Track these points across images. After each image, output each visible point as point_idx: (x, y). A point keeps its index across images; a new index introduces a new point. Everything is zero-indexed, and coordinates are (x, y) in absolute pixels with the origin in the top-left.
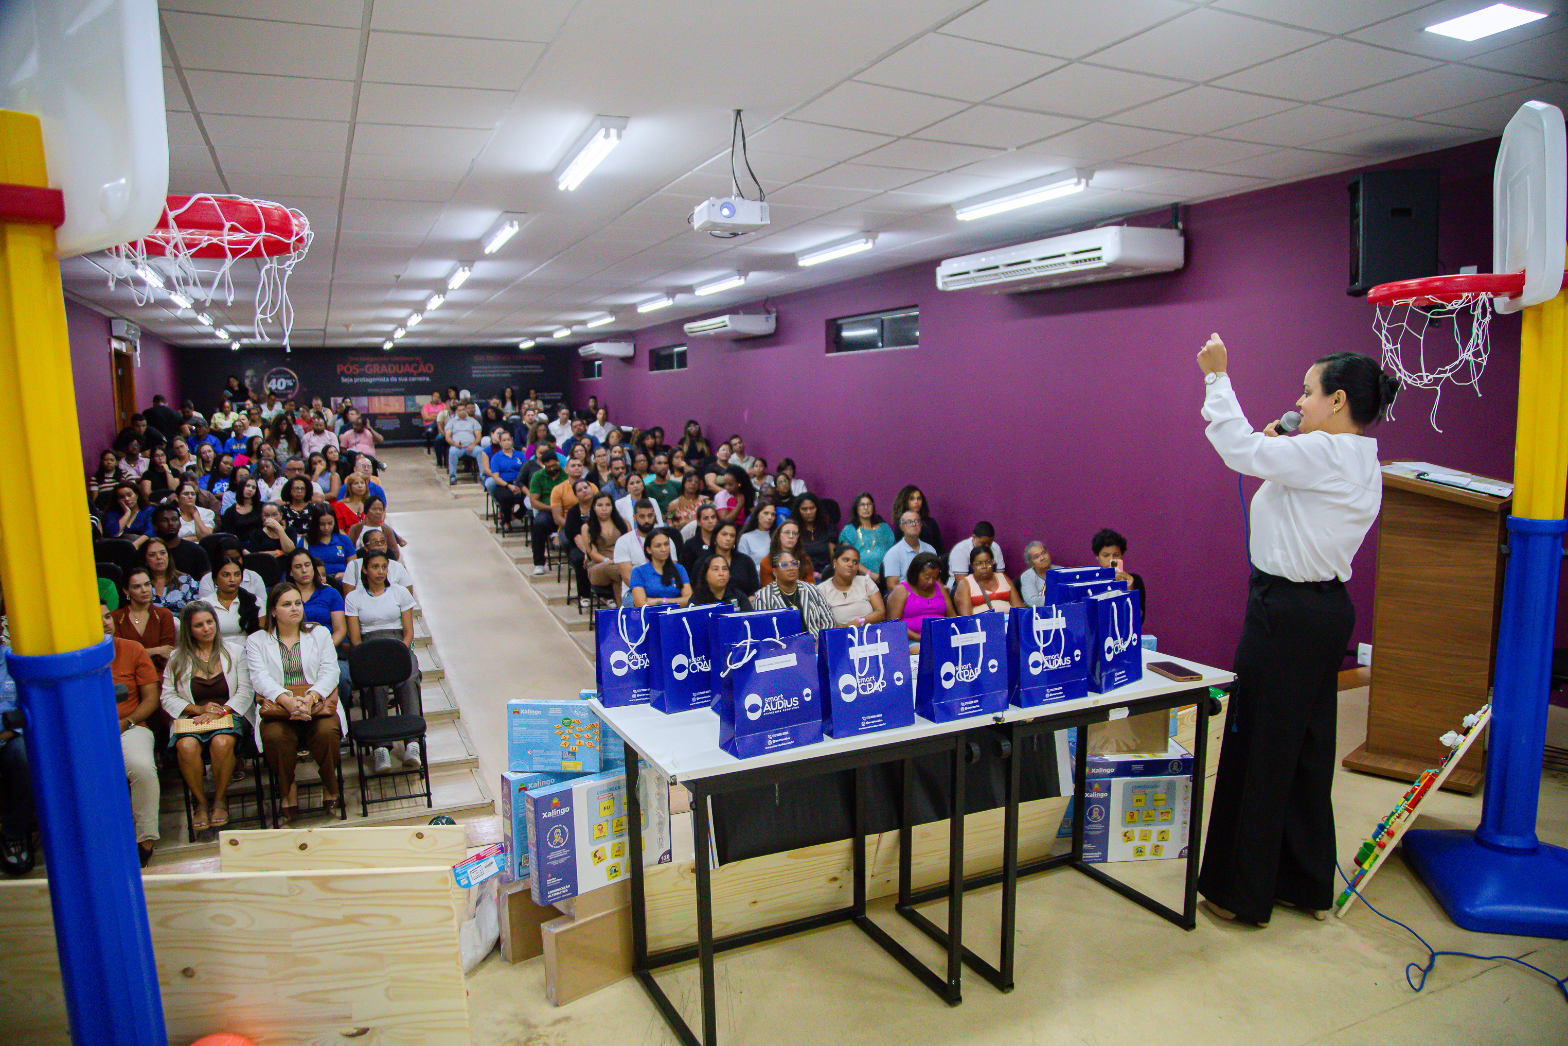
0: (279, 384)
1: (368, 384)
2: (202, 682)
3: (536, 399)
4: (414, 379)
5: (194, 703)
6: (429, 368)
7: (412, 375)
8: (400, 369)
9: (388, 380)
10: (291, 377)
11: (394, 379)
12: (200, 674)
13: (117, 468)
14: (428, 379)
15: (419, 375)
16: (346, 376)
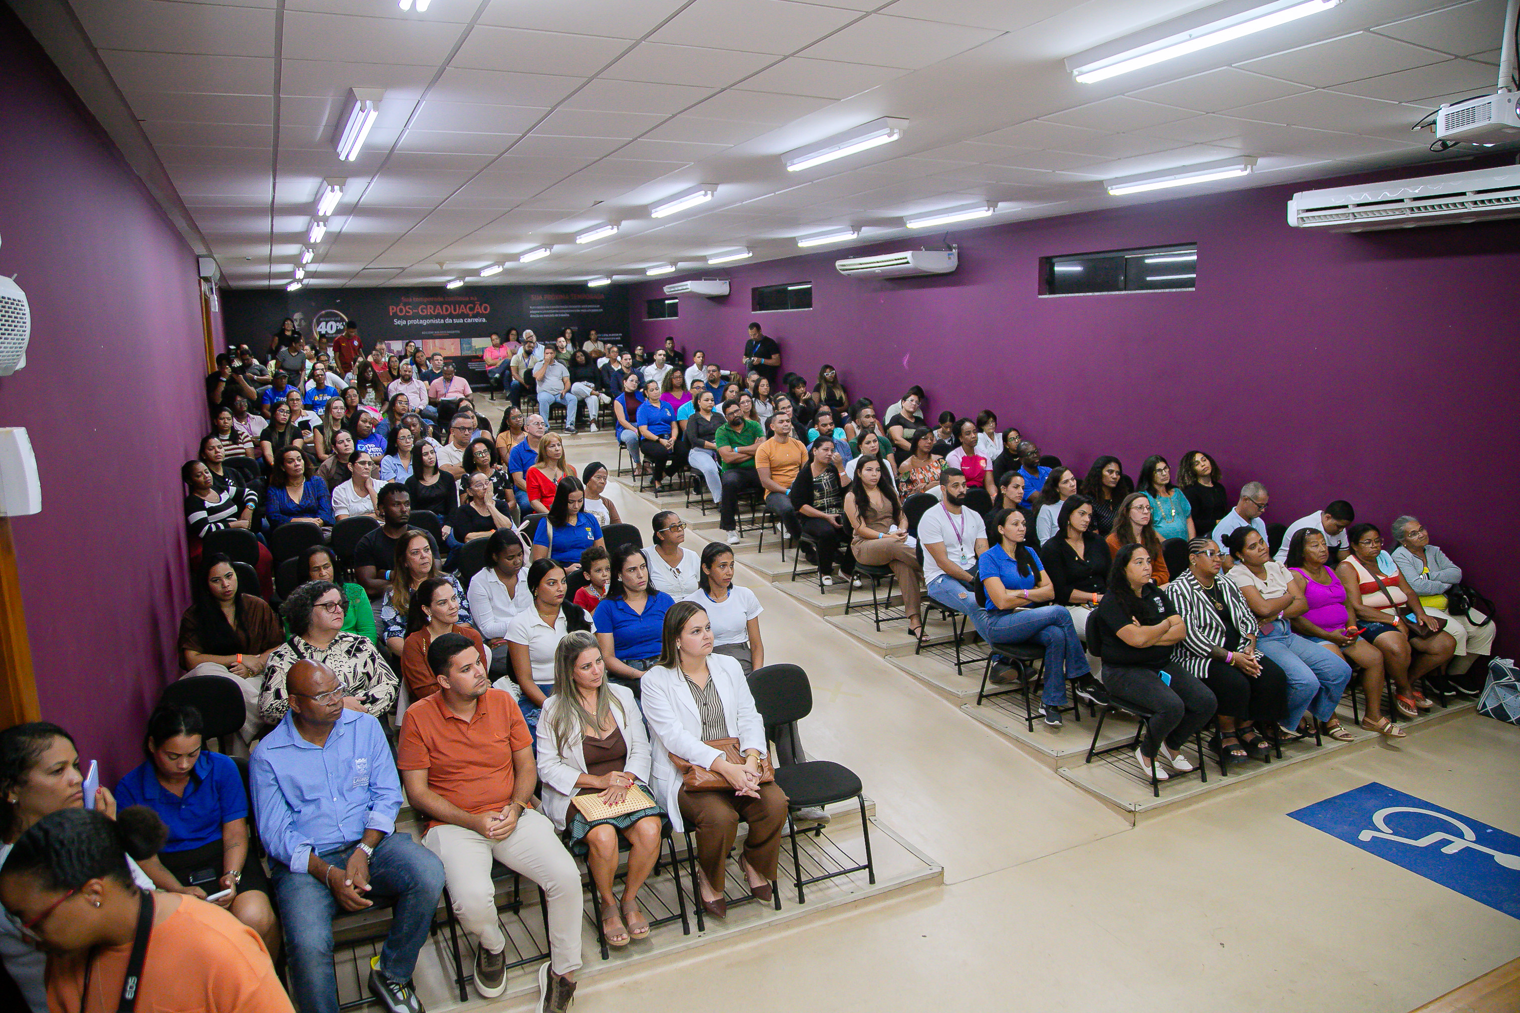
0: (329, 328)
1: (421, 325)
2: (597, 744)
3: (596, 340)
4: (470, 321)
5: (587, 772)
6: (486, 309)
7: (467, 316)
8: (455, 310)
9: (442, 321)
10: (342, 320)
11: (449, 321)
12: (591, 733)
13: (233, 428)
14: (484, 320)
15: (475, 316)
16: (399, 318)
